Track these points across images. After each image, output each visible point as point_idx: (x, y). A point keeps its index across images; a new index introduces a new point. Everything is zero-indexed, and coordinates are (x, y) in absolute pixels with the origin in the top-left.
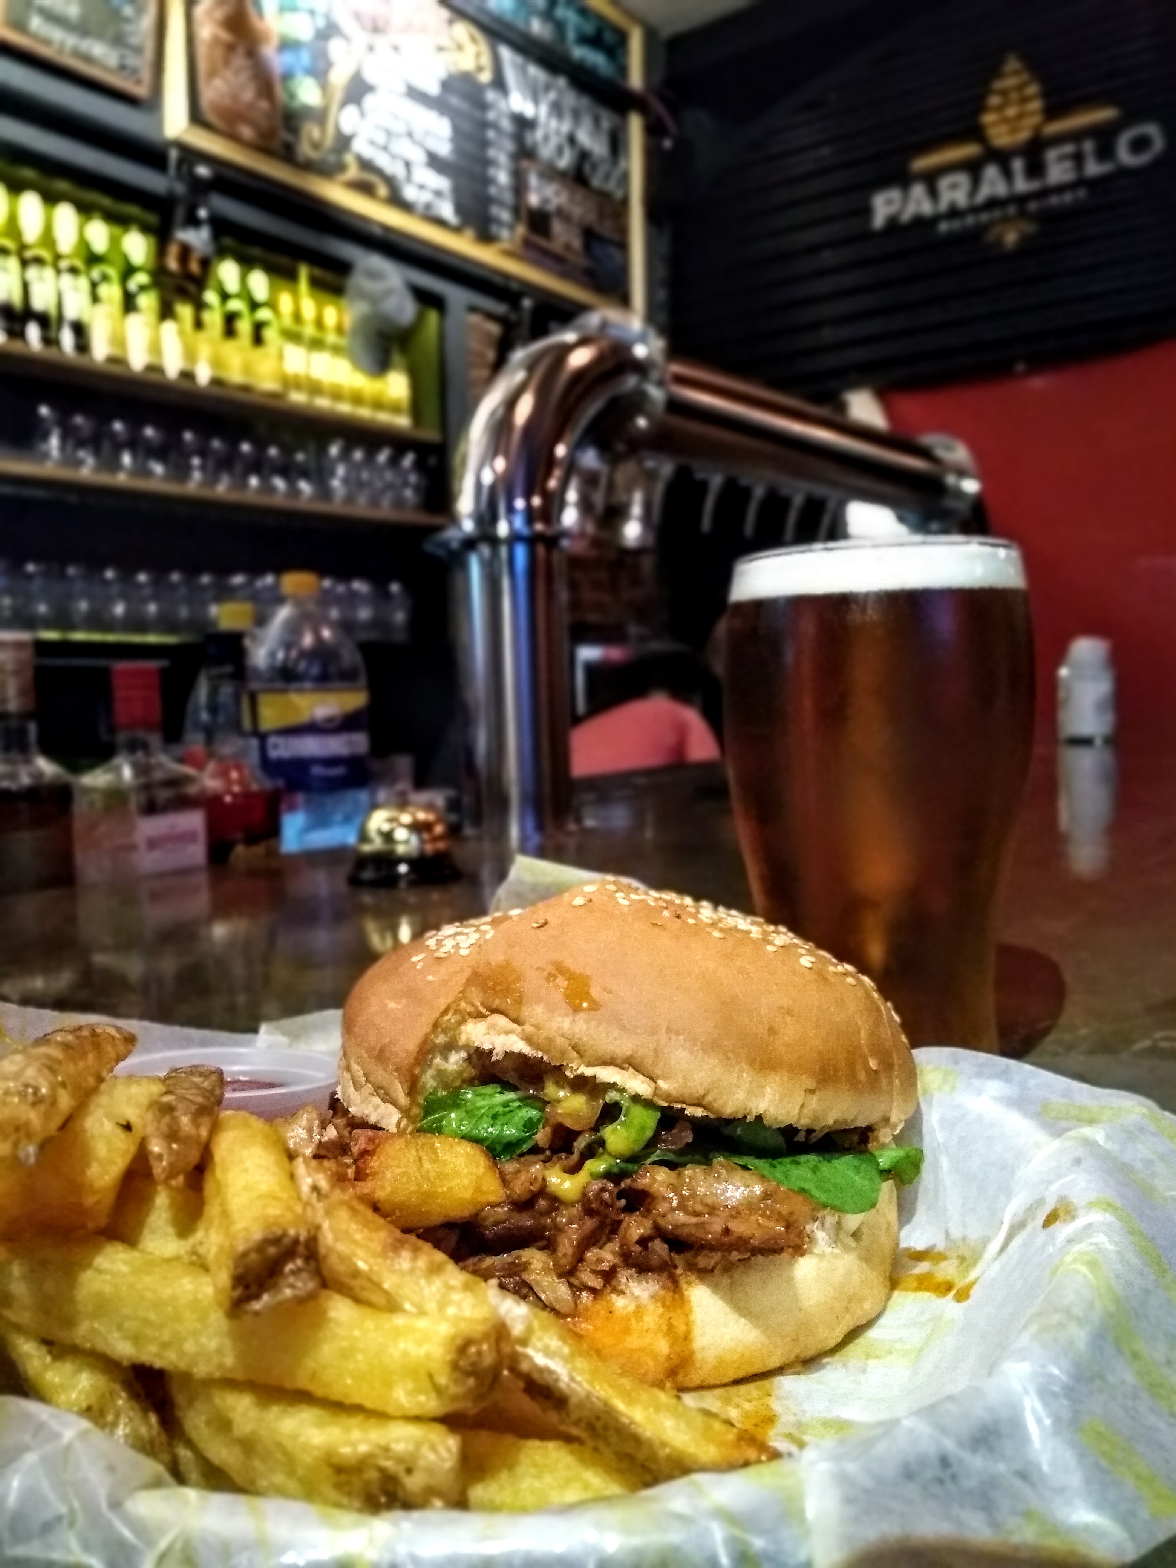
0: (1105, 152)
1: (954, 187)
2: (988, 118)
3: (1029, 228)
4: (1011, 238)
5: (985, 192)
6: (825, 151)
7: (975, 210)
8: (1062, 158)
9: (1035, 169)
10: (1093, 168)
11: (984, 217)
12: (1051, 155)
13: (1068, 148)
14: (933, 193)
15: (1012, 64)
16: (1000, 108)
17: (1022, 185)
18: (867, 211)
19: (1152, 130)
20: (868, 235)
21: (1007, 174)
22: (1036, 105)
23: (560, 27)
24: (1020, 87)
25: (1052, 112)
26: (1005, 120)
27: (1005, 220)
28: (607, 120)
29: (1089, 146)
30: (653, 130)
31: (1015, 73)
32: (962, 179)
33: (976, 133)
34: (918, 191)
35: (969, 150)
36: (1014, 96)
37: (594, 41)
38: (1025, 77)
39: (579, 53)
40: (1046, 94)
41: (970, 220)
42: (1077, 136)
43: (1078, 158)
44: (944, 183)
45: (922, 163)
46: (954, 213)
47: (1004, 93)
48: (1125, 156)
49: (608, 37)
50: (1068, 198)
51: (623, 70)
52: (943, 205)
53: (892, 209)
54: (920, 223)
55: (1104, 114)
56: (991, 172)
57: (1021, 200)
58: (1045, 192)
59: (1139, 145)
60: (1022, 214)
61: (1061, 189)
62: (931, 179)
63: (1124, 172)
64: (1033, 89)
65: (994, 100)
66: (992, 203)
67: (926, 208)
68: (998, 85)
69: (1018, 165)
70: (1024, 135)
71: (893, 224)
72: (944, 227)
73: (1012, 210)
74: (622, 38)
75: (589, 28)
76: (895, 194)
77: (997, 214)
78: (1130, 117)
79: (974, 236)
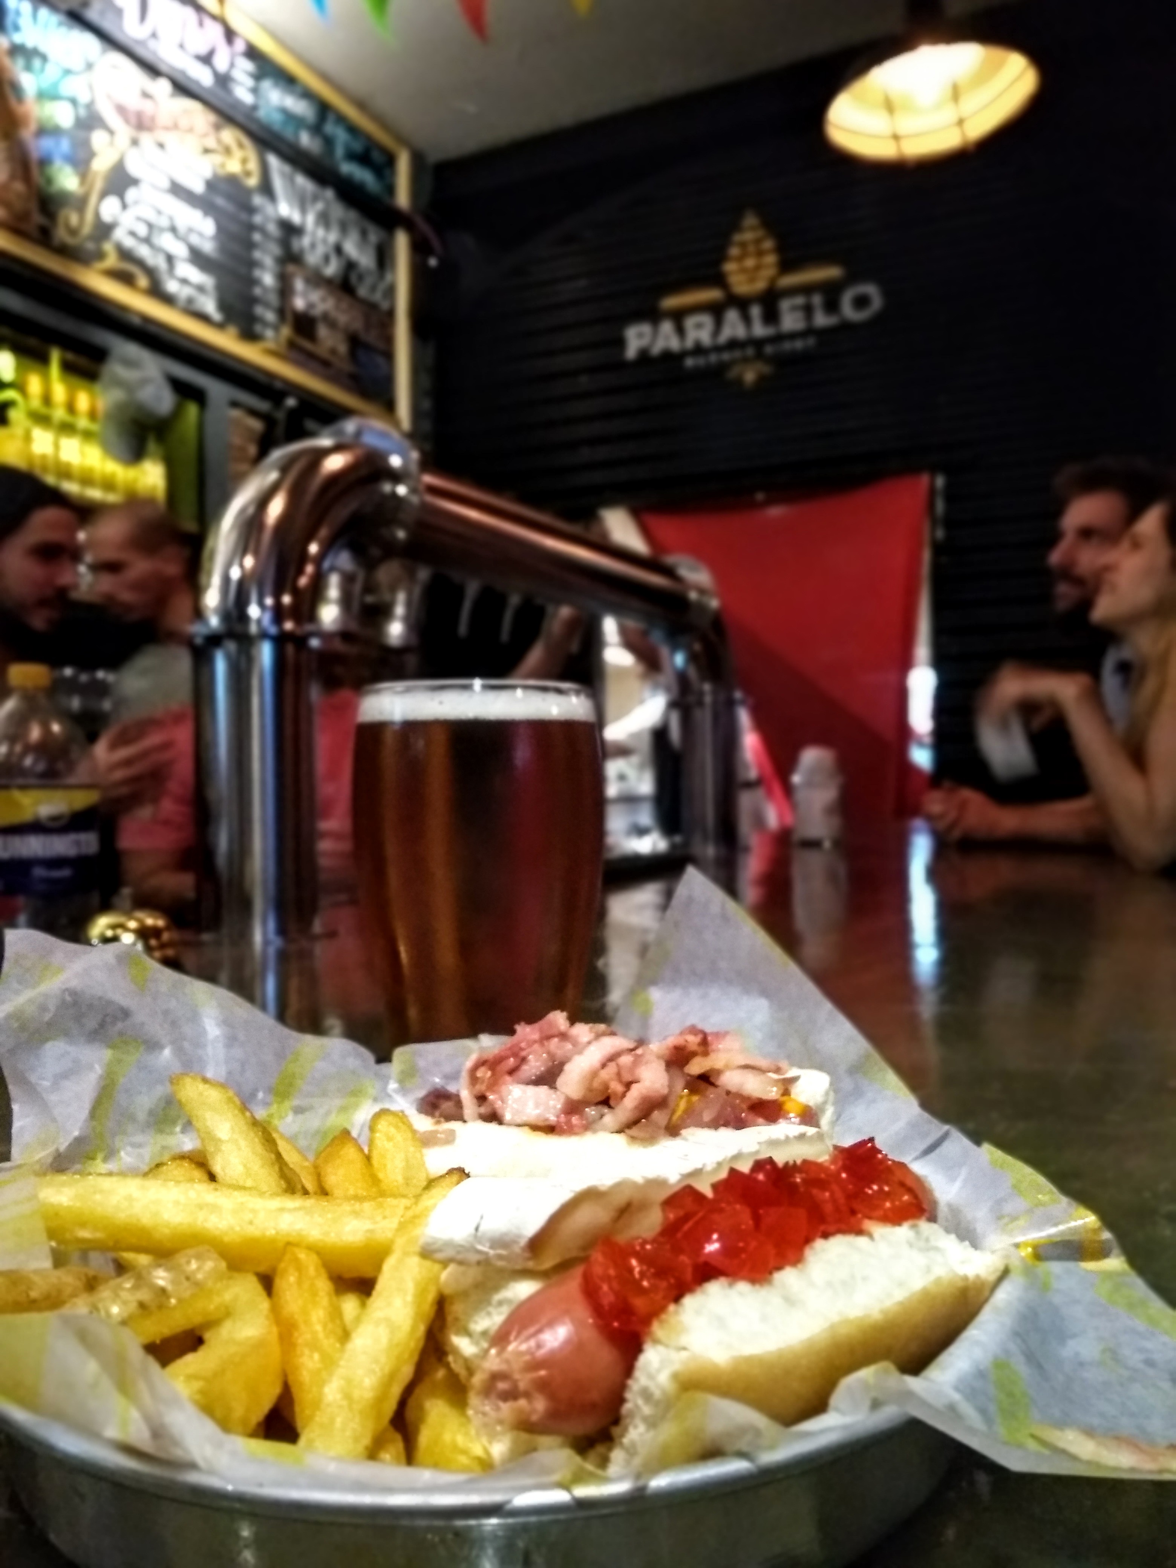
0: (832, 306)
1: (699, 326)
2: (730, 267)
3: (766, 369)
4: (750, 376)
5: (727, 333)
6: (582, 283)
7: (718, 349)
8: (794, 308)
9: (771, 316)
10: (821, 320)
11: (726, 356)
12: (785, 305)
13: (800, 300)
14: (680, 331)
15: (750, 220)
16: (740, 259)
17: (759, 330)
18: (620, 343)
19: (871, 290)
20: (622, 365)
21: (747, 319)
22: (771, 259)
23: (328, 142)
24: (758, 241)
25: (786, 266)
26: (743, 270)
27: (745, 360)
28: (375, 235)
29: (817, 300)
30: (419, 248)
31: (753, 228)
32: (706, 320)
33: (719, 280)
34: (667, 327)
35: (713, 294)
36: (751, 248)
37: (363, 158)
38: (760, 233)
39: (348, 168)
40: (780, 249)
41: (713, 358)
42: (807, 290)
43: (808, 310)
44: (690, 322)
45: (671, 302)
46: (699, 350)
47: (743, 245)
48: (848, 311)
49: (376, 156)
50: (799, 345)
51: (391, 189)
52: (689, 343)
53: (644, 342)
54: (668, 356)
55: (831, 272)
56: (732, 316)
57: (758, 344)
58: (779, 338)
59: (861, 302)
60: (760, 356)
61: (793, 336)
62: (678, 317)
63: (846, 327)
64: (768, 244)
65: (734, 251)
66: (733, 344)
67: (674, 344)
68: (738, 237)
69: (756, 311)
70: (760, 285)
71: (644, 356)
72: (689, 362)
73: (750, 351)
74: (390, 160)
75: (358, 146)
76: (645, 328)
77: (737, 354)
78: (853, 277)
79: (717, 372)
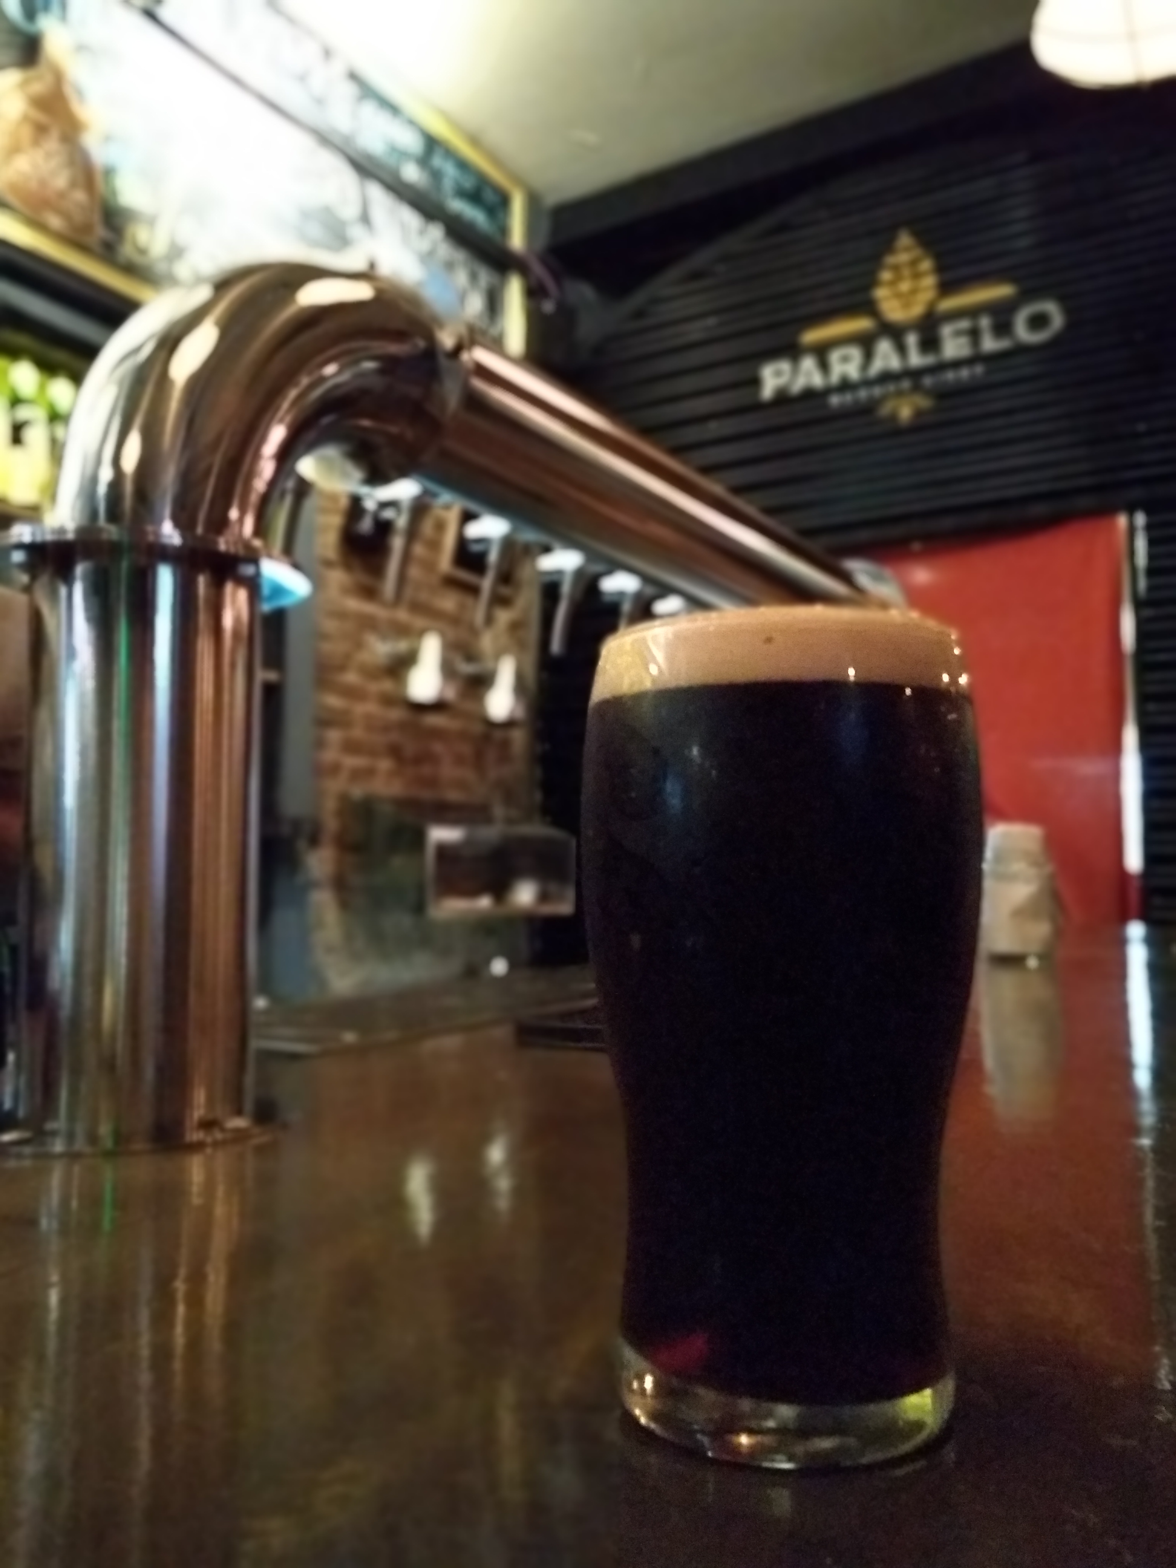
0: (1003, 328)
1: (845, 359)
2: (881, 293)
3: (924, 402)
4: (905, 412)
5: (877, 366)
6: (711, 321)
7: (867, 383)
8: (958, 333)
9: (930, 343)
10: (990, 344)
11: (877, 391)
12: (946, 330)
13: (964, 324)
14: (824, 366)
15: (905, 239)
16: (893, 283)
17: (916, 359)
18: (755, 382)
19: (1051, 308)
20: (757, 406)
21: (901, 349)
22: (929, 281)
23: (436, 176)
24: (914, 263)
25: (946, 288)
26: (898, 296)
27: (900, 394)
28: (485, 276)
29: (985, 322)
30: (533, 293)
31: (907, 249)
32: (855, 353)
33: (869, 308)
34: (808, 363)
35: (862, 324)
36: (906, 272)
37: (474, 196)
38: (917, 252)
39: (458, 206)
40: (940, 269)
41: (863, 394)
42: (973, 312)
43: (974, 334)
44: (835, 356)
45: (812, 336)
46: (845, 385)
47: (896, 268)
48: (1023, 333)
49: (489, 196)
50: (965, 373)
51: (504, 231)
52: (835, 377)
53: (782, 381)
54: (809, 394)
55: (1002, 291)
56: (885, 349)
57: (915, 375)
58: (942, 367)
59: (1038, 321)
60: (917, 388)
61: (956, 364)
62: (821, 352)
63: (1021, 350)
64: (926, 265)
65: (886, 276)
66: (886, 377)
67: (817, 380)
68: (891, 260)
69: (912, 340)
70: (917, 310)
71: (782, 398)
72: (835, 400)
73: (906, 384)
74: (504, 201)
75: (468, 183)
76: (785, 366)
77: (891, 387)
78: (1027, 295)
79: (867, 410)
